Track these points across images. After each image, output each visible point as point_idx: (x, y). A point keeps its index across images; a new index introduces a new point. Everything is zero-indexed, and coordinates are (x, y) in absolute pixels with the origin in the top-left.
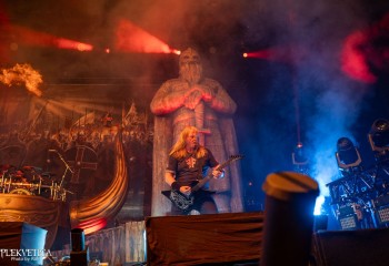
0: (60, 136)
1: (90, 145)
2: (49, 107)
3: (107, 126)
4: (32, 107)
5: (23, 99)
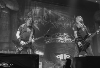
0: (54, 23)
2: (50, 12)
3: (68, 22)
4: (44, 12)
5: (41, 8)
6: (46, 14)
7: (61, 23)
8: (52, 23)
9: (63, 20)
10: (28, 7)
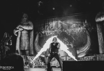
0: (67, 31)
1: (75, 33)
2: (63, 23)
3: (79, 27)
4: (59, 24)
5: (56, 22)
6: (60, 25)
7: (73, 30)
8: (65, 31)
9: (75, 26)
10: (47, 23)
